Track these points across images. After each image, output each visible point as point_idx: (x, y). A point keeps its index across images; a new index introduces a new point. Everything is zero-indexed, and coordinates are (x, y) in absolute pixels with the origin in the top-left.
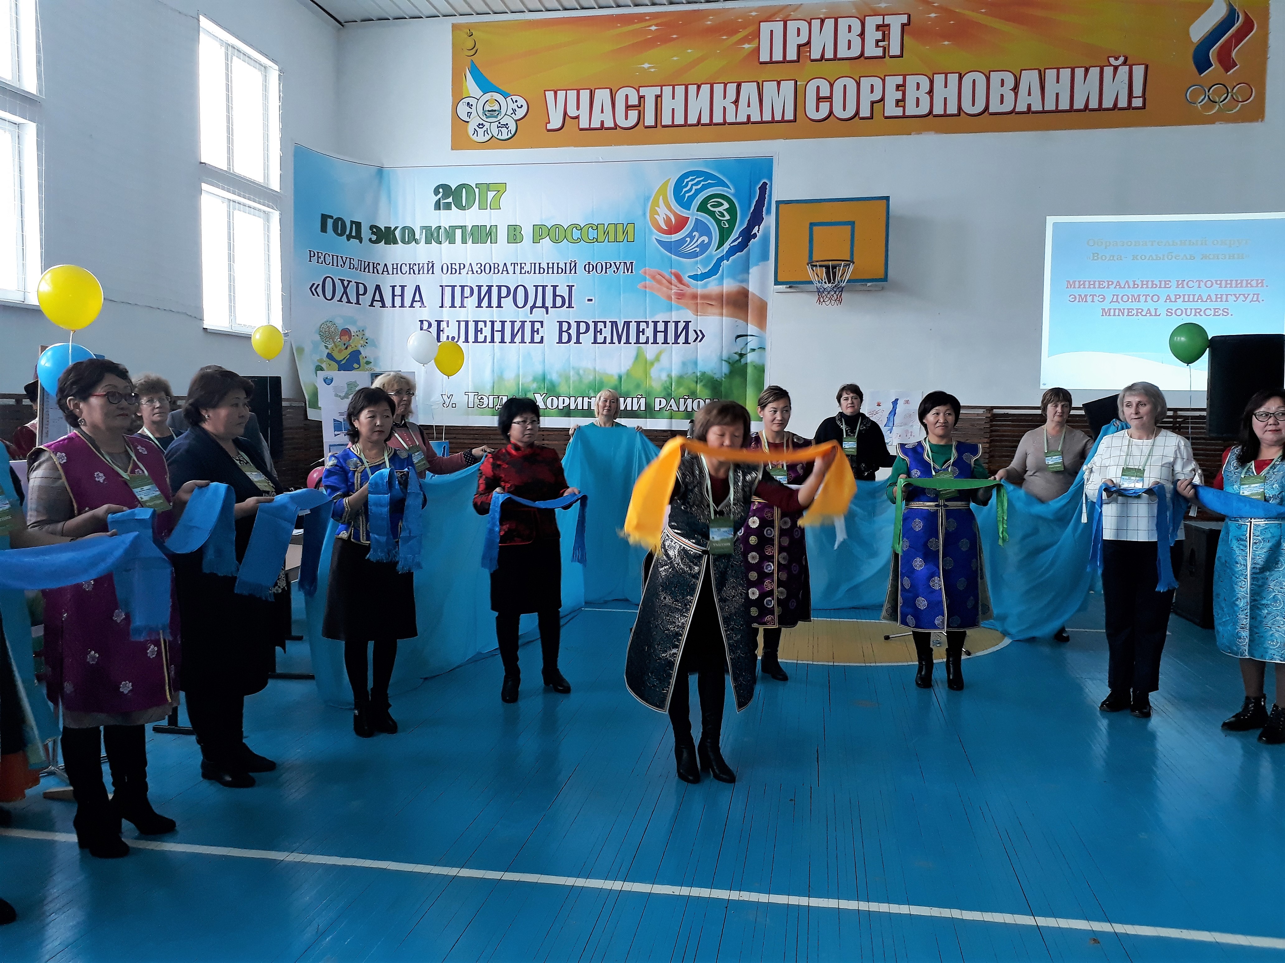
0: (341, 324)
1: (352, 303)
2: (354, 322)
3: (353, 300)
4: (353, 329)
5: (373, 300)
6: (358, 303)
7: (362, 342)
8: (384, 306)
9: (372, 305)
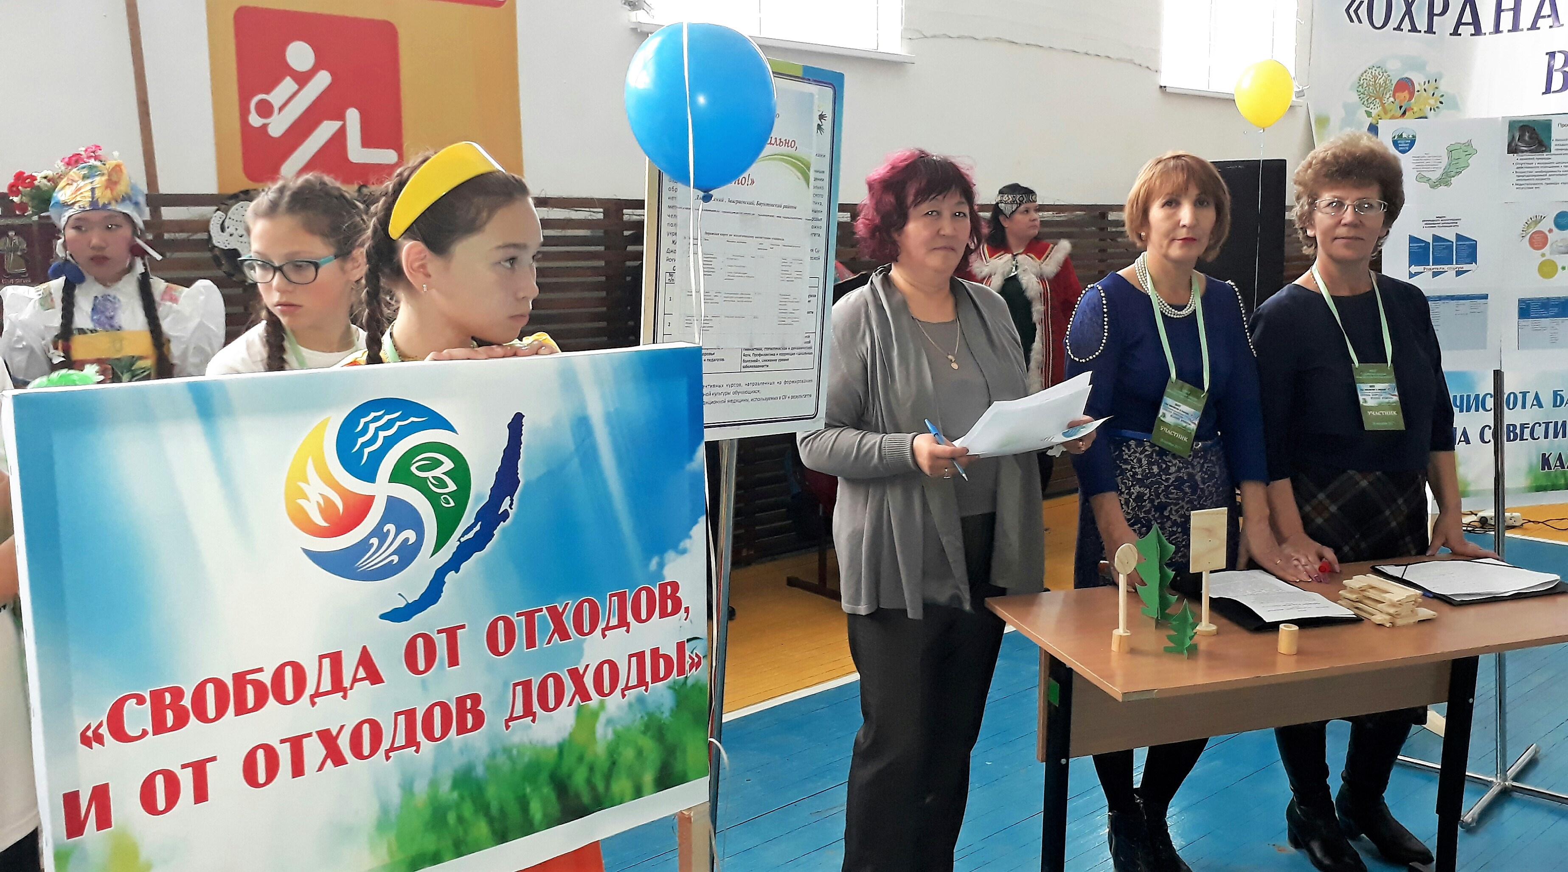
0: (1396, 71)
1: (1420, 31)
2: (1420, 67)
3: (1422, 24)
4: (1418, 79)
5: (1459, 23)
6: (1430, 30)
7: (1432, 101)
8: (1478, 31)
9: (1455, 33)
